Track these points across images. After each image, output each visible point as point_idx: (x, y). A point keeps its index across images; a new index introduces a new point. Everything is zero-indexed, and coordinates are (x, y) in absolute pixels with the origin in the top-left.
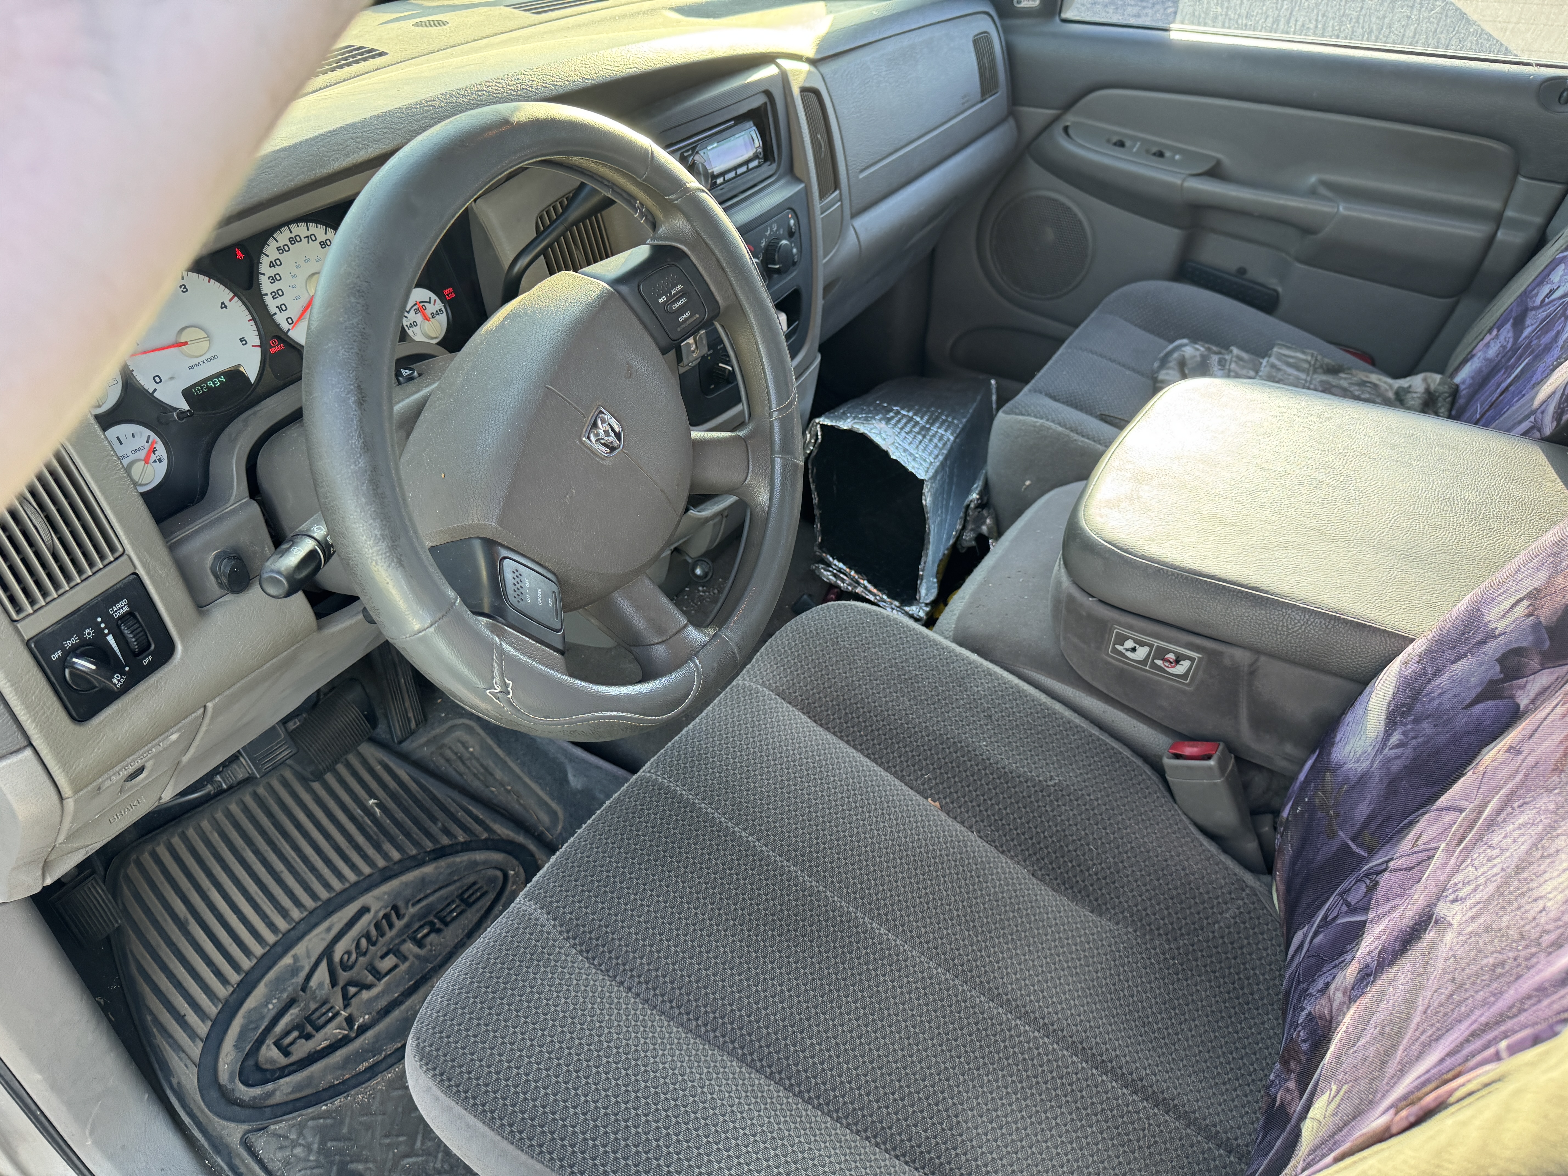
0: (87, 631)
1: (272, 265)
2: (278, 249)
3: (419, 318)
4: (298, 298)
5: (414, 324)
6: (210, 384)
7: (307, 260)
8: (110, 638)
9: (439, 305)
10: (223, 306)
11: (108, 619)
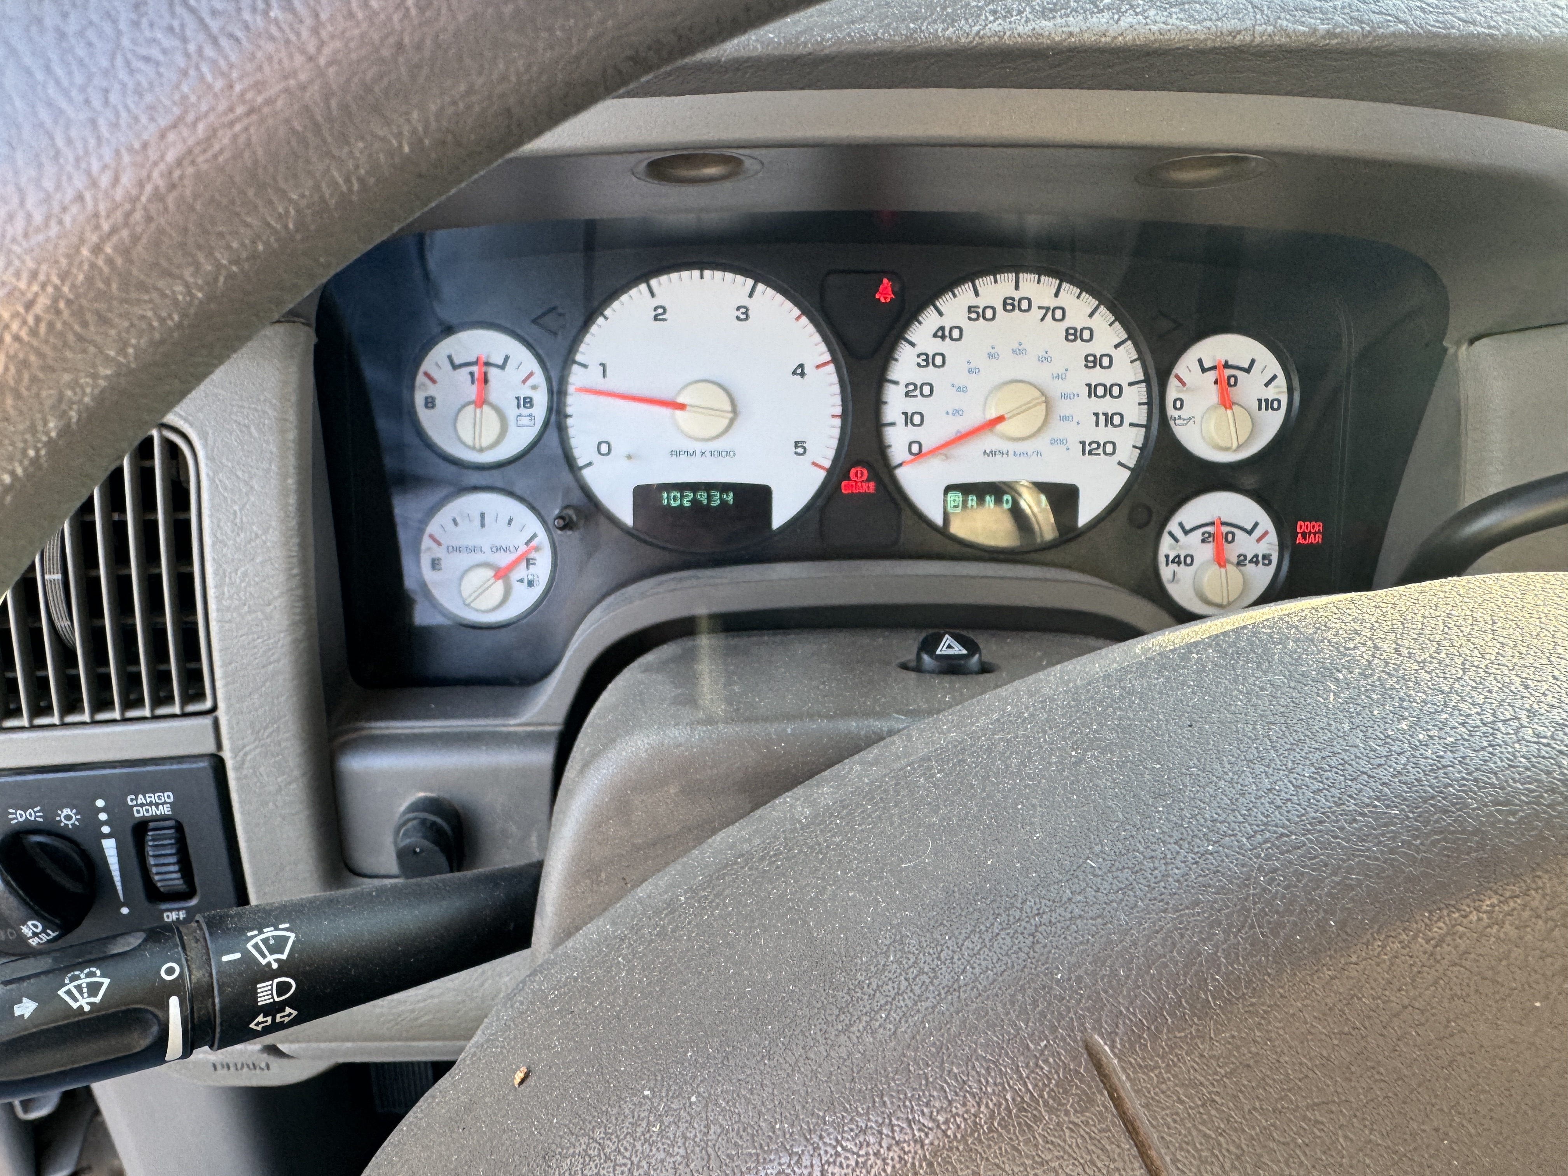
0: (67, 811)
1: (940, 334)
2: (970, 309)
3: (1204, 553)
4: (957, 412)
5: (1187, 560)
6: (703, 497)
7: (1019, 351)
8: (110, 847)
9: (1270, 544)
10: (800, 371)
11: (118, 810)
